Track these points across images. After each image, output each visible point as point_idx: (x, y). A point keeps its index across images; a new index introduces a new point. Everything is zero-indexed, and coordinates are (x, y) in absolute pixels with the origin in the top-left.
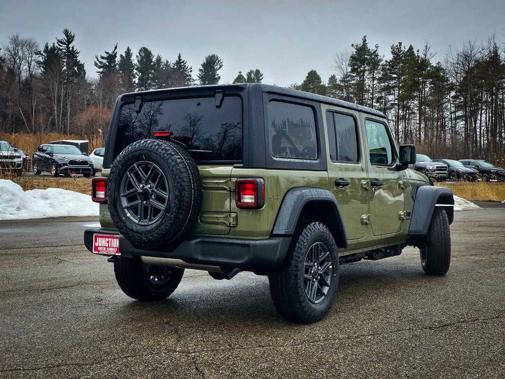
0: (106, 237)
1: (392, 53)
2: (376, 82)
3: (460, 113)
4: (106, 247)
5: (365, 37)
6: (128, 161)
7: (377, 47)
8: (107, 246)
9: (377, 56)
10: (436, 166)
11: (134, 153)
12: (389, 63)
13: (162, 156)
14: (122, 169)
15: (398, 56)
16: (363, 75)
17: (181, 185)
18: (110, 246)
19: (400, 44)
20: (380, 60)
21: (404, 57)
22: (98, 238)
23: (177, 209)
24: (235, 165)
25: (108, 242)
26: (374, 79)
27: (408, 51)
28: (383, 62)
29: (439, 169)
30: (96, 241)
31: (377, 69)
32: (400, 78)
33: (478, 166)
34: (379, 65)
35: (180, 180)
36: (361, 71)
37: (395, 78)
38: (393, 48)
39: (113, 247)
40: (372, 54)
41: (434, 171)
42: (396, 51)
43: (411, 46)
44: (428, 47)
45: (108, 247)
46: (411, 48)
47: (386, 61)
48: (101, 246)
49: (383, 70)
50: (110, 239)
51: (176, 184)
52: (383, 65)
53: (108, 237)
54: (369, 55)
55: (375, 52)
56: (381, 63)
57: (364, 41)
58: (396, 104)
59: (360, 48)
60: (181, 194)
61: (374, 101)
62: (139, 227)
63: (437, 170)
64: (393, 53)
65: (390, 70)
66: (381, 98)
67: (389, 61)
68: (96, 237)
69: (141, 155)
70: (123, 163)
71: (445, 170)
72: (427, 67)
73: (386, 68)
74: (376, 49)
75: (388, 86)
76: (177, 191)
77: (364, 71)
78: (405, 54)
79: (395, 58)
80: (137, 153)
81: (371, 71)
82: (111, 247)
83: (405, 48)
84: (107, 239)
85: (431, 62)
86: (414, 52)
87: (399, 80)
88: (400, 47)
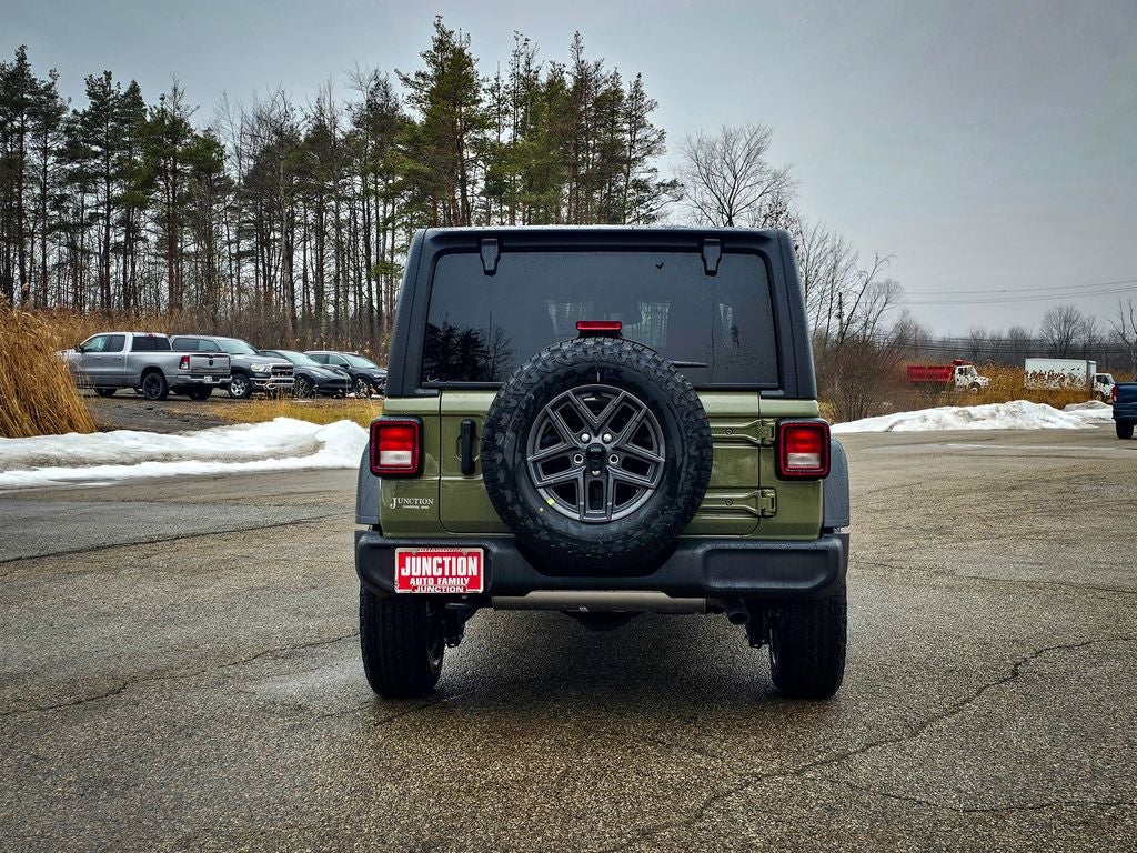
0: (433, 555)
1: (89, 94)
2: (51, 159)
3: (245, 245)
4: (436, 578)
5: (23, 48)
6: (553, 384)
7: (53, 75)
8: (440, 573)
9: (53, 97)
10: (271, 365)
11: (572, 368)
12: (83, 117)
13: (652, 374)
14: (535, 402)
15: (104, 102)
16: (21, 140)
17: (701, 436)
18: (447, 574)
19: (108, 75)
20: (62, 109)
21: (119, 107)
22: (408, 559)
23: (693, 485)
24: (763, 393)
25: (441, 565)
26: (46, 152)
27: (126, 95)
28: (69, 114)
29: (278, 370)
30: (402, 565)
31: (53, 129)
32: (108, 156)
33: (346, 366)
34: (59, 120)
35: (697, 426)
36: (14, 131)
37: (96, 155)
38: (90, 81)
39: (457, 576)
40: (42, 92)
41: (268, 375)
42: (99, 91)
43: (134, 83)
44: (180, 90)
45: (443, 576)
46: (134, 89)
47: (75, 112)
48: (421, 576)
49: (68, 131)
50: (447, 559)
51: (689, 434)
52: (69, 121)
53: (442, 555)
54: (33, 93)
55: (49, 87)
56: (64, 116)
57: (22, 58)
58: (102, 215)
59: (11, 74)
60: (701, 453)
61: (47, 204)
62: (584, 528)
63: (275, 374)
64: (91, 95)
65: (84, 133)
66: (63, 198)
67: (81, 112)
68: (403, 556)
69: (592, 370)
70: (540, 388)
71: (290, 374)
72: (185, 136)
73: (74, 129)
74: (51, 81)
75: (80, 171)
76: (693, 448)
77: (22, 131)
78: (121, 100)
79: (95, 107)
80: (583, 367)
81: (39, 133)
82: (450, 576)
83: (120, 86)
84: (439, 560)
85: (193, 126)
86: (141, 98)
87: (107, 159)
88: (109, 84)
